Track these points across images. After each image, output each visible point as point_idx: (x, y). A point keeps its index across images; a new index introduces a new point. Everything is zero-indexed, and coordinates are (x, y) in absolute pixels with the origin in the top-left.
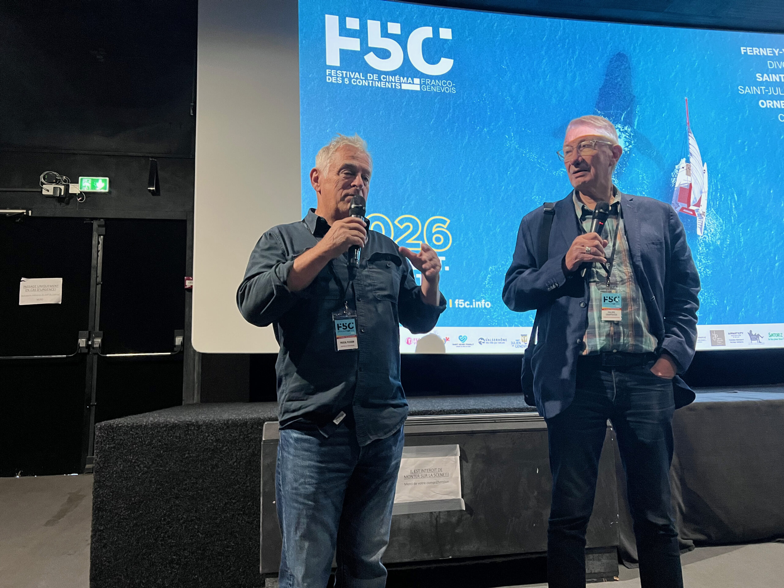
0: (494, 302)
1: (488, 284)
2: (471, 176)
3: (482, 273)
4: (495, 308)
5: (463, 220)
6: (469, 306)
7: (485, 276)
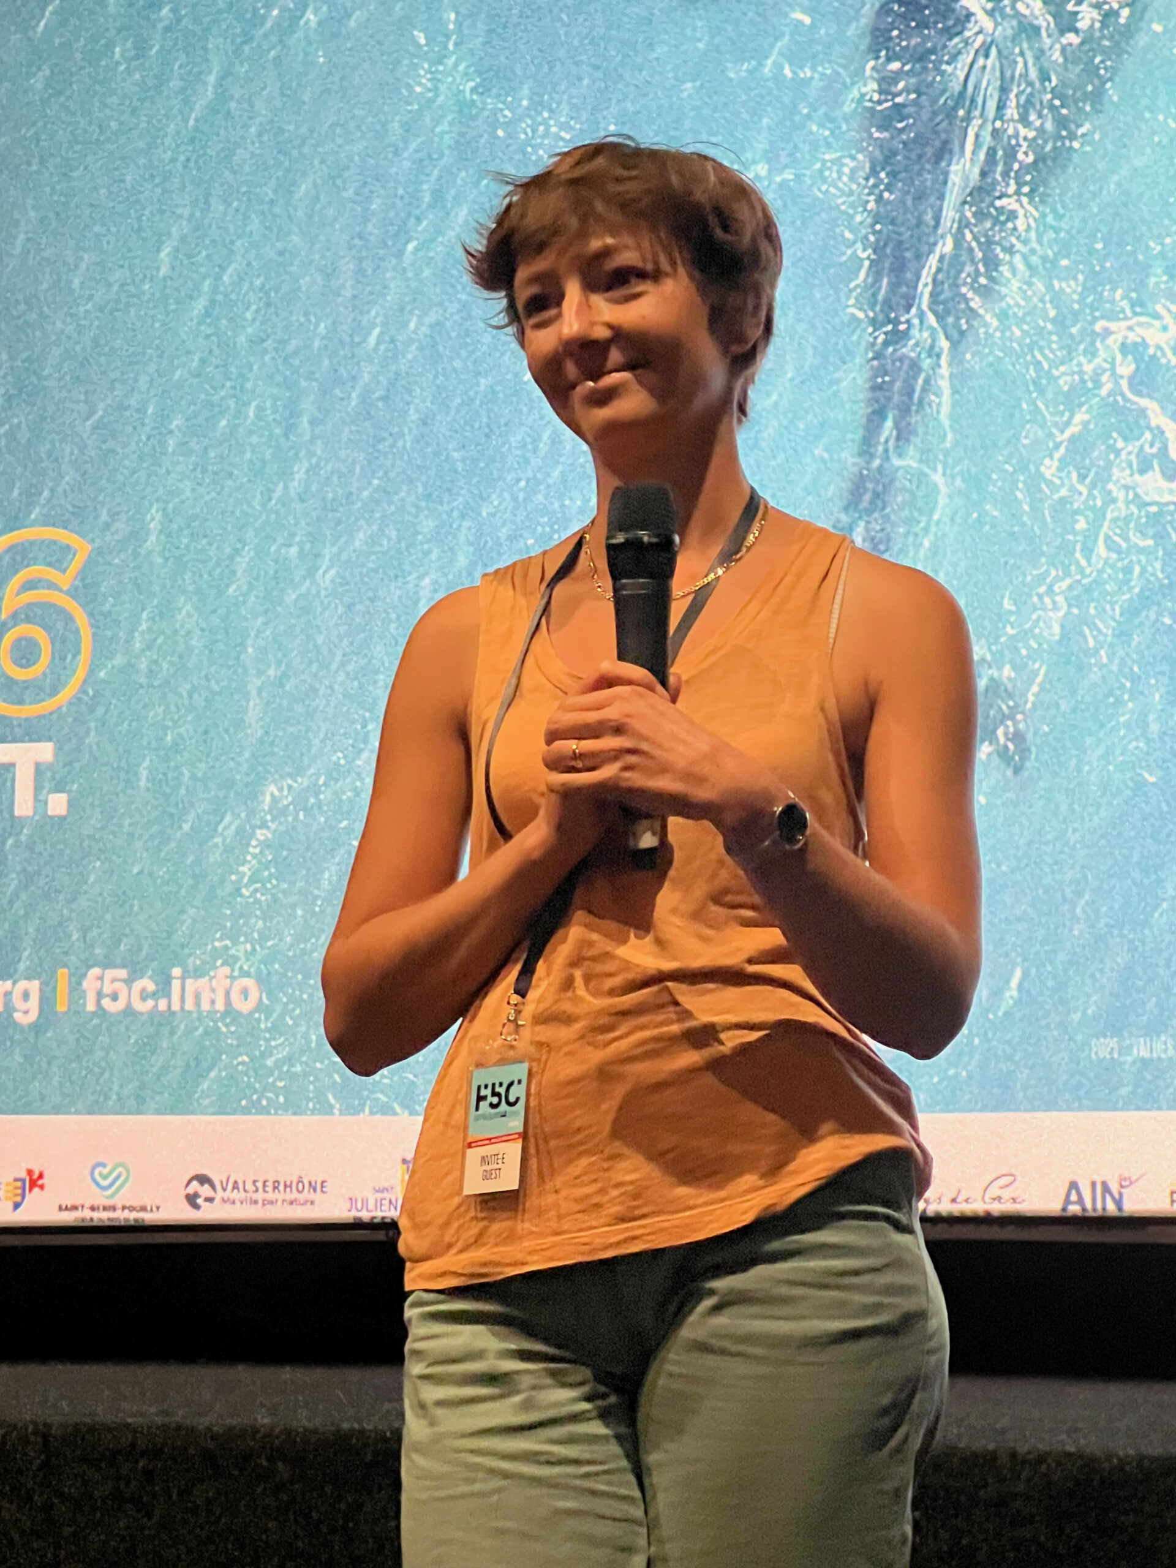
0: (275, 978)
1: (253, 880)
2: (215, 290)
3: (228, 818)
4: (278, 1009)
5: (153, 538)
6: (150, 1003)
7: (243, 837)
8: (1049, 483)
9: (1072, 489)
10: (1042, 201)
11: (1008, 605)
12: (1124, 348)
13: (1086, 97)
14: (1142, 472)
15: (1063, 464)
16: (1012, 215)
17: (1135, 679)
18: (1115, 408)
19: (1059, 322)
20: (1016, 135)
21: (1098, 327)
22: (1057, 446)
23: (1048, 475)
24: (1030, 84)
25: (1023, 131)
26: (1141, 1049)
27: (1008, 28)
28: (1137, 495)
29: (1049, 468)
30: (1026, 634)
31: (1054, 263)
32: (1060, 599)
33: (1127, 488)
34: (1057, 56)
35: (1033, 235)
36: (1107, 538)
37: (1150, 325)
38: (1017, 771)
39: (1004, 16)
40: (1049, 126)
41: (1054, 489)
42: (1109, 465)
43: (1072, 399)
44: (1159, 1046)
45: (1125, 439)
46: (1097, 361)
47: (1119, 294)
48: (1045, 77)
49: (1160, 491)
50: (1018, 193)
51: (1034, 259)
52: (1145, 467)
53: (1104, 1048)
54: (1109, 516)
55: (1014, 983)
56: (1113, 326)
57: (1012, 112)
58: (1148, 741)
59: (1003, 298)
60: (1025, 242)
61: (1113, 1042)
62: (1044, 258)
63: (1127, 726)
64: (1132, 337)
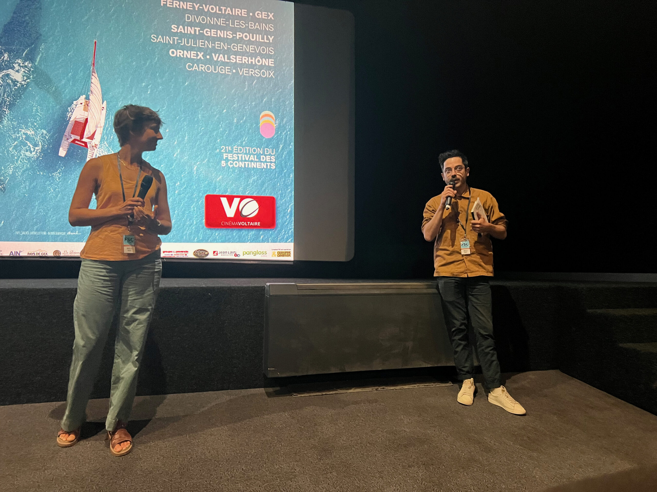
8: (10, 151)
9: (14, 152)
10: (11, 110)
11: (3, 168)
12: (24, 133)
13: (18, 96)
14: (26, 152)
15: (13, 149)
16: (6, 111)
17: (24, 181)
18: (22, 142)
19: (13, 128)
20: (6, 100)
21: (20, 130)
22: (12, 146)
23: (10, 150)
24: (9, 92)
25: (7, 99)
26: (23, 233)
27: (5, 84)
28: (25, 155)
29: (11, 149)
30: (6, 173)
31: (12, 119)
32: (12, 168)
33: (24, 154)
34: (13, 89)
35: (9, 115)
36: (20, 160)
37: (28, 131)
38: (4, 192)
39: (5, 82)
40: (12, 99)
41: (12, 152)
42: (21, 150)
43: (15, 140)
44: (27, 233)
45: (24, 147)
46: (19, 135)
47: (23, 126)
48: (11, 92)
49: (29, 155)
50: (6, 108)
51: (9, 118)
52: (27, 151)
53: (17, 233)
54: (21, 157)
55: (2, 223)
56: (22, 130)
57: (5, 96)
58: (26, 190)
59: (3, 123)
60: (7, 116)
61: (19, 232)
62: (11, 118)
63: (23, 187)
64: (25, 132)
